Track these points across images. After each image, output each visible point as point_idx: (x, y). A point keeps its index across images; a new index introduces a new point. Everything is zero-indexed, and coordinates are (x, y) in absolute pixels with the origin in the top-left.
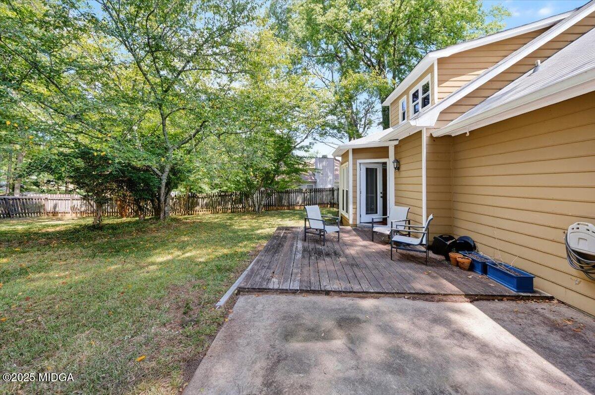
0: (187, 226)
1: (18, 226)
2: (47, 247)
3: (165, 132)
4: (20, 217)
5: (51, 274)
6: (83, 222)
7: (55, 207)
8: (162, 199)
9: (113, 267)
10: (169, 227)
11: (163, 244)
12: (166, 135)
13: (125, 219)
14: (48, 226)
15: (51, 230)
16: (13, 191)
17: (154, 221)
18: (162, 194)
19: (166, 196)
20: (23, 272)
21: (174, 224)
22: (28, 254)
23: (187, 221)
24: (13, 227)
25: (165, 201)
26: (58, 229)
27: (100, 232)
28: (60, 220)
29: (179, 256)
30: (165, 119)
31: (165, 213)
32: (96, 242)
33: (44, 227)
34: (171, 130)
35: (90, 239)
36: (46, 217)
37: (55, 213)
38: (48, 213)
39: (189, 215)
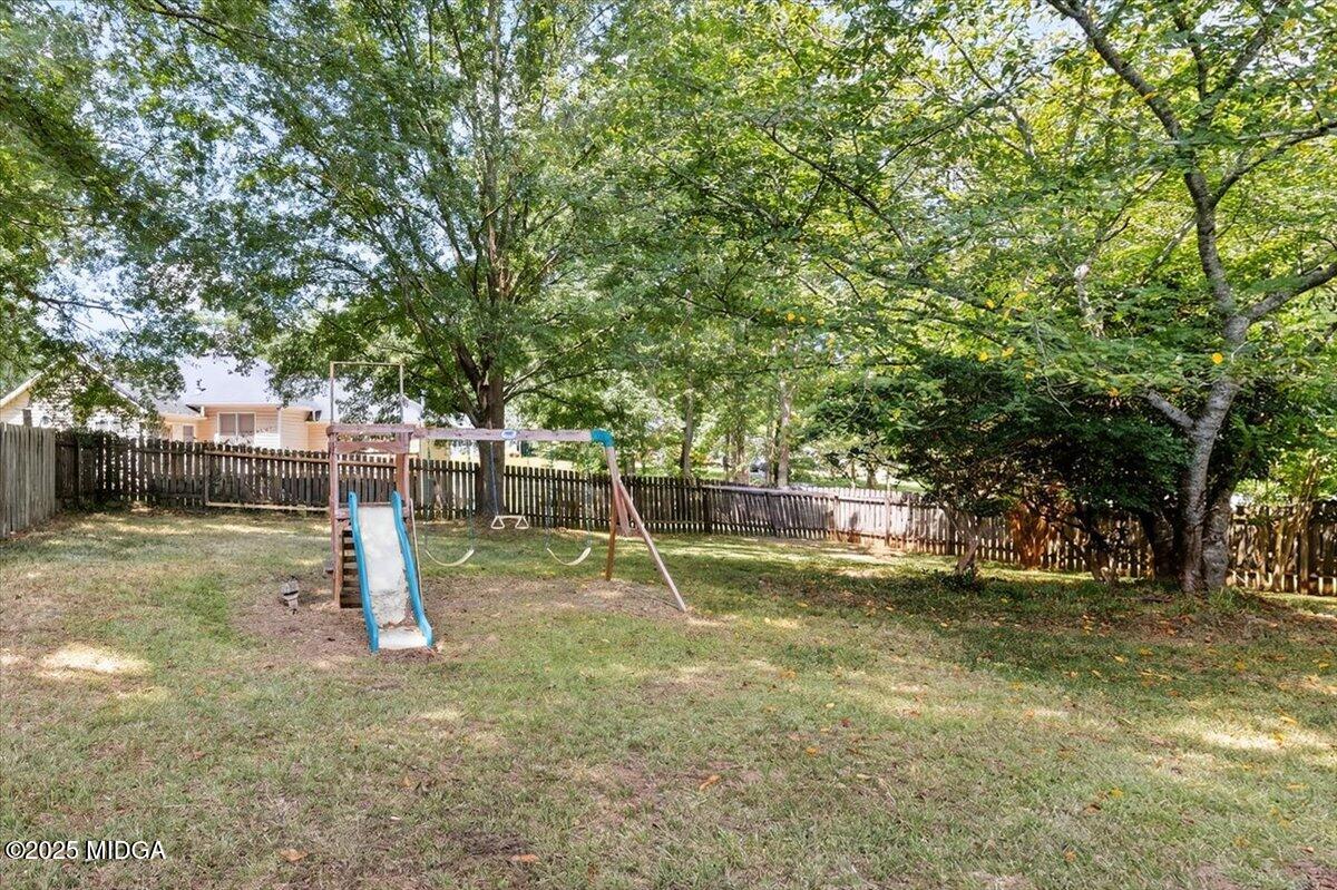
0: (1321, 636)
1: (792, 555)
2: (856, 613)
3: (1211, 259)
4: (791, 536)
5: (881, 679)
6: (919, 565)
7: (854, 520)
8: (1195, 516)
9: (1042, 713)
10: (1228, 624)
11: (1218, 682)
12: (1213, 266)
13: (1035, 574)
14: (846, 563)
15: (852, 573)
16: (776, 478)
17: (1158, 593)
18: (1195, 499)
19: (1208, 507)
20: (825, 658)
21: (1253, 618)
22: (823, 619)
23: (1320, 615)
24: (785, 556)
25: (1206, 524)
26: (867, 573)
27: (978, 600)
28: (865, 552)
29: (1315, 752)
30: (1212, 205)
31: (1203, 571)
32: (970, 625)
33: (840, 562)
34: (1232, 249)
35: (952, 612)
36: (836, 542)
37: (854, 536)
38: (840, 533)
39: (1314, 592)
